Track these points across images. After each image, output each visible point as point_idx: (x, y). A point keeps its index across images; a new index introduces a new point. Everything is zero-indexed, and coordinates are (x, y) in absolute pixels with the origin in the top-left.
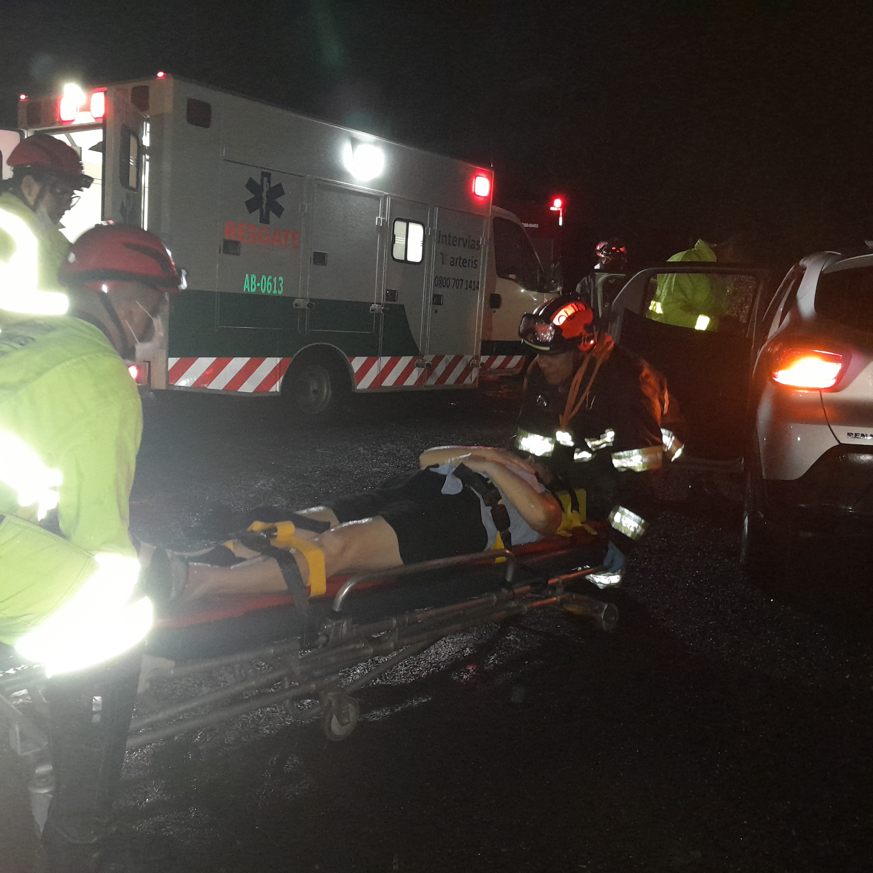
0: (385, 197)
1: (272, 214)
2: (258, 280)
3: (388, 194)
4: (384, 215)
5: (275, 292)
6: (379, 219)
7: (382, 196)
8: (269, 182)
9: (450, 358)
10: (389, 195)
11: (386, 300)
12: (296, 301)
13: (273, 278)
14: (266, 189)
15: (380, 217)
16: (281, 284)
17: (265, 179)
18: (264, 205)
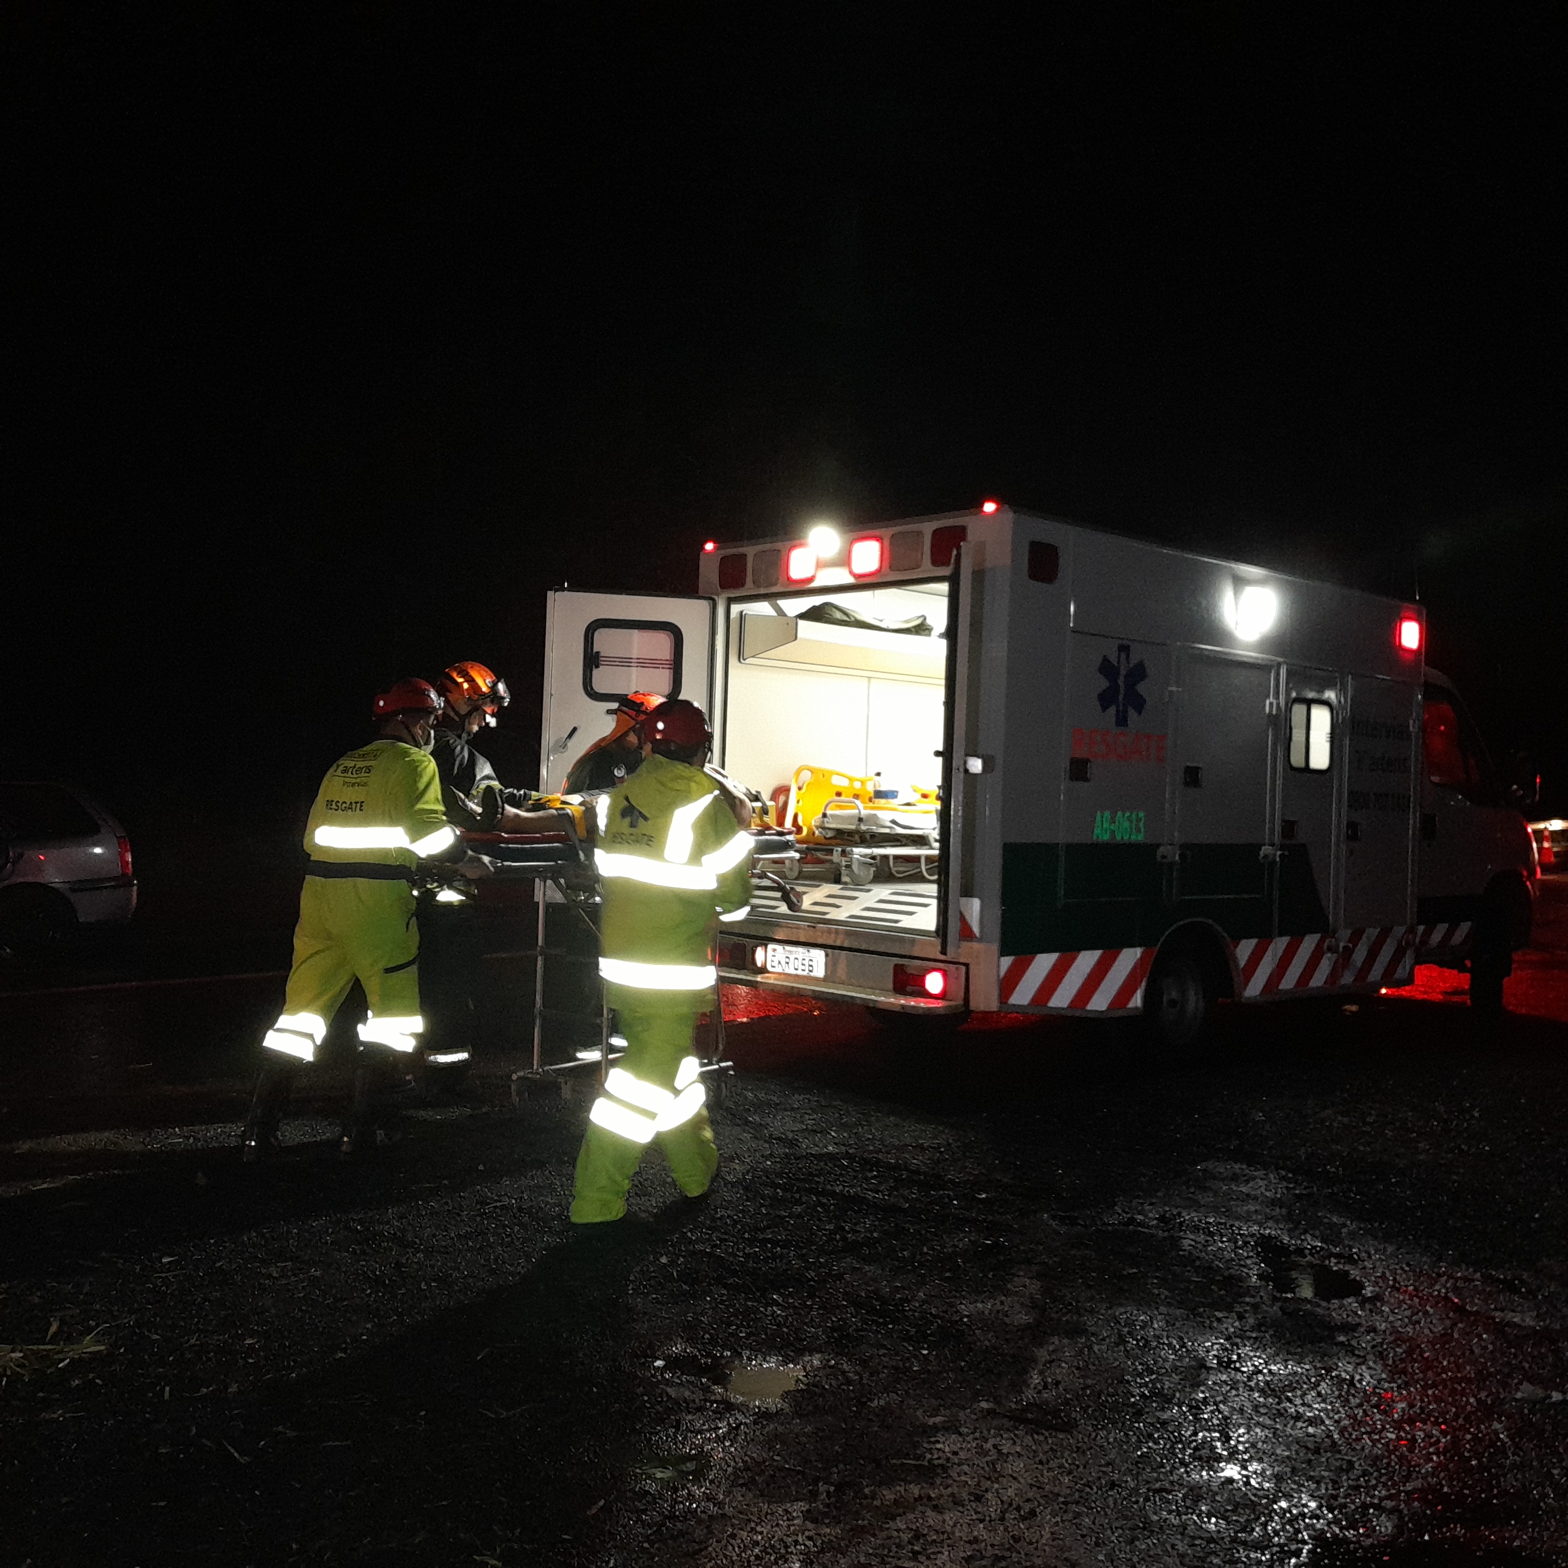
0: (1279, 665)
1: (1132, 714)
2: (1113, 821)
3: (1282, 660)
4: (1277, 698)
5: (1133, 837)
6: (1271, 704)
7: (1274, 666)
8: (1128, 659)
9: (1372, 933)
10: (1284, 663)
11: (1283, 837)
12: (1162, 849)
13: (1131, 813)
15: (1271, 700)
16: (1141, 825)
17: (1123, 655)
18: (1121, 697)
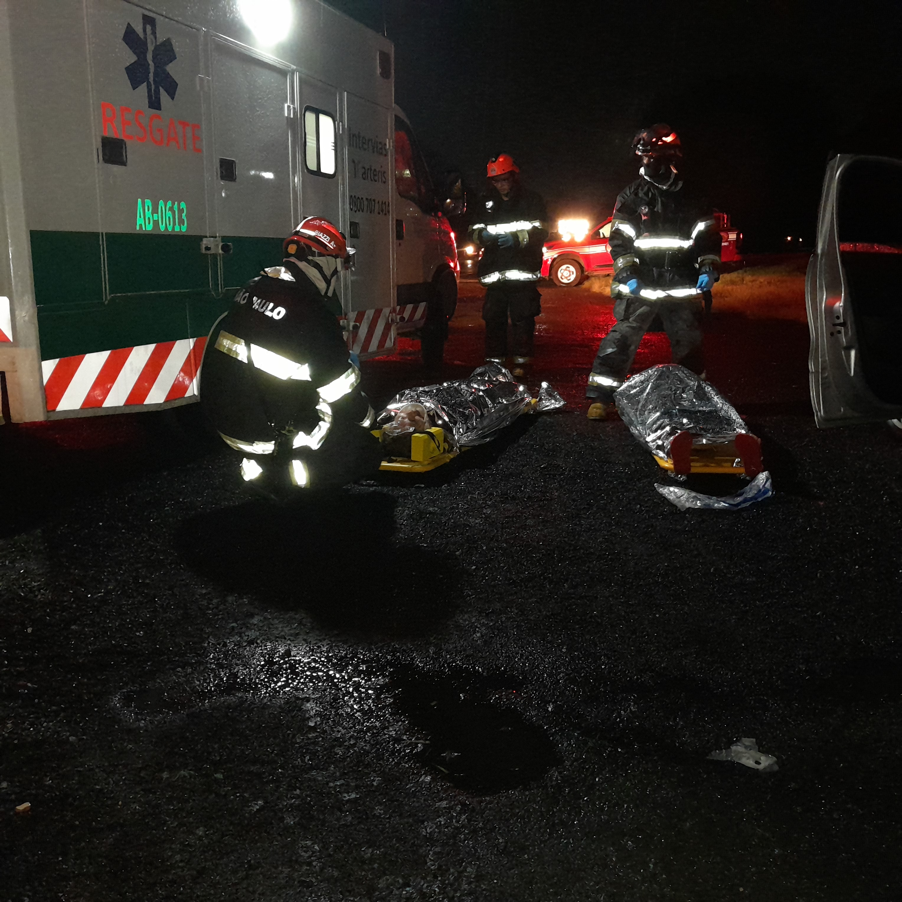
0: (293, 71)
1: (164, 96)
2: (155, 210)
3: (295, 67)
4: (293, 102)
5: (177, 229)
6: (289, 107)
7: (289, 71)
8: (154, 33)
9: (370, 313)
10: (297, 70)
12: (205, 241)
13: (173, 204)
14: (151, 48)
15: (289, 104)
16: (184, 215)
17: (149, 28)
18: (151, 75)
